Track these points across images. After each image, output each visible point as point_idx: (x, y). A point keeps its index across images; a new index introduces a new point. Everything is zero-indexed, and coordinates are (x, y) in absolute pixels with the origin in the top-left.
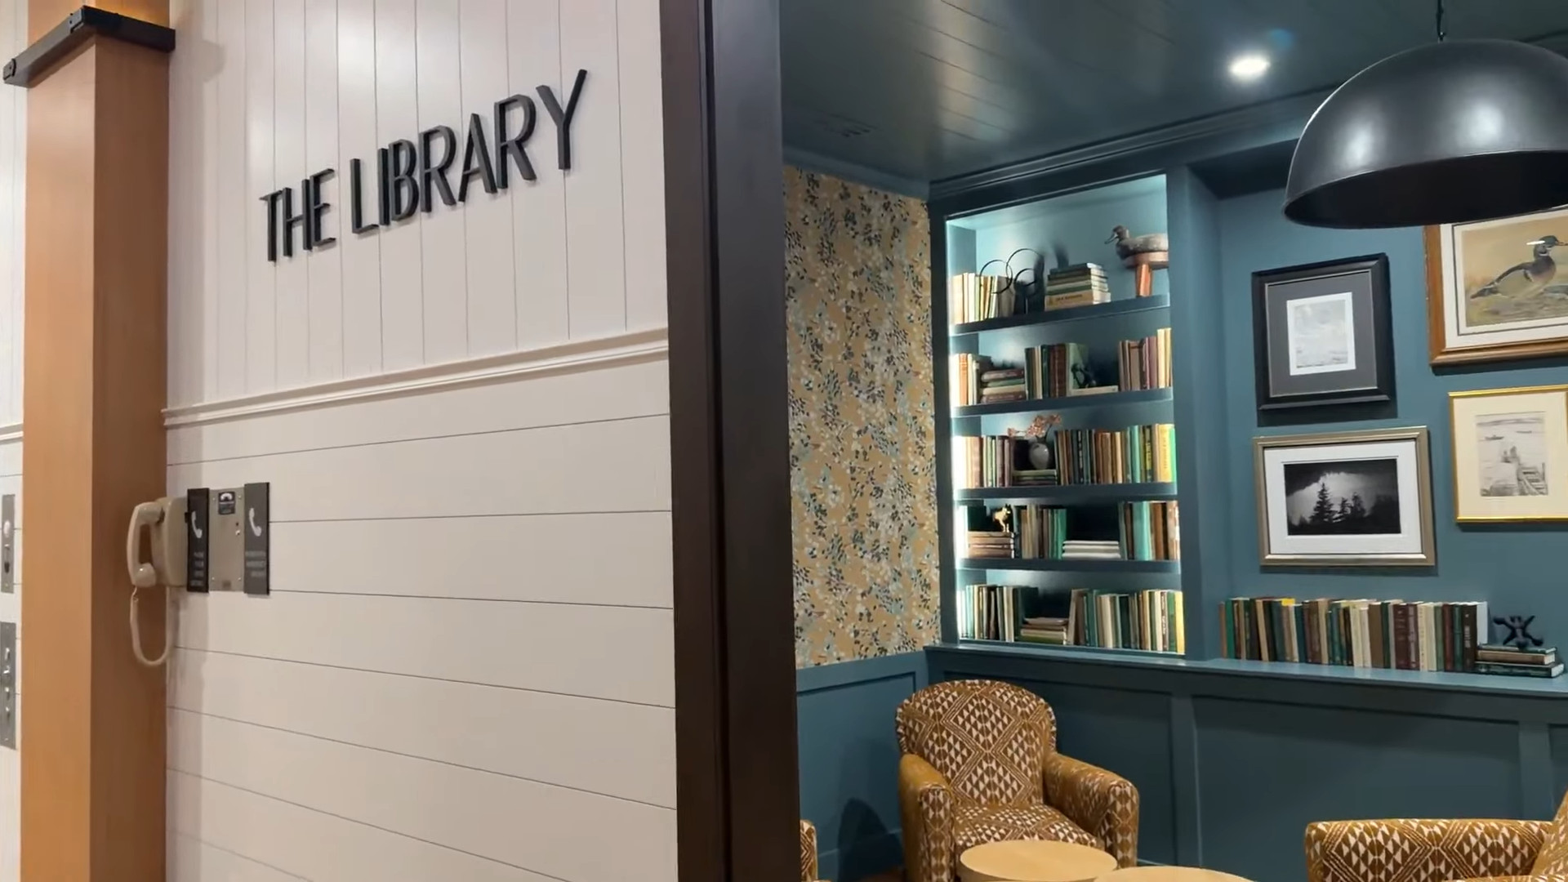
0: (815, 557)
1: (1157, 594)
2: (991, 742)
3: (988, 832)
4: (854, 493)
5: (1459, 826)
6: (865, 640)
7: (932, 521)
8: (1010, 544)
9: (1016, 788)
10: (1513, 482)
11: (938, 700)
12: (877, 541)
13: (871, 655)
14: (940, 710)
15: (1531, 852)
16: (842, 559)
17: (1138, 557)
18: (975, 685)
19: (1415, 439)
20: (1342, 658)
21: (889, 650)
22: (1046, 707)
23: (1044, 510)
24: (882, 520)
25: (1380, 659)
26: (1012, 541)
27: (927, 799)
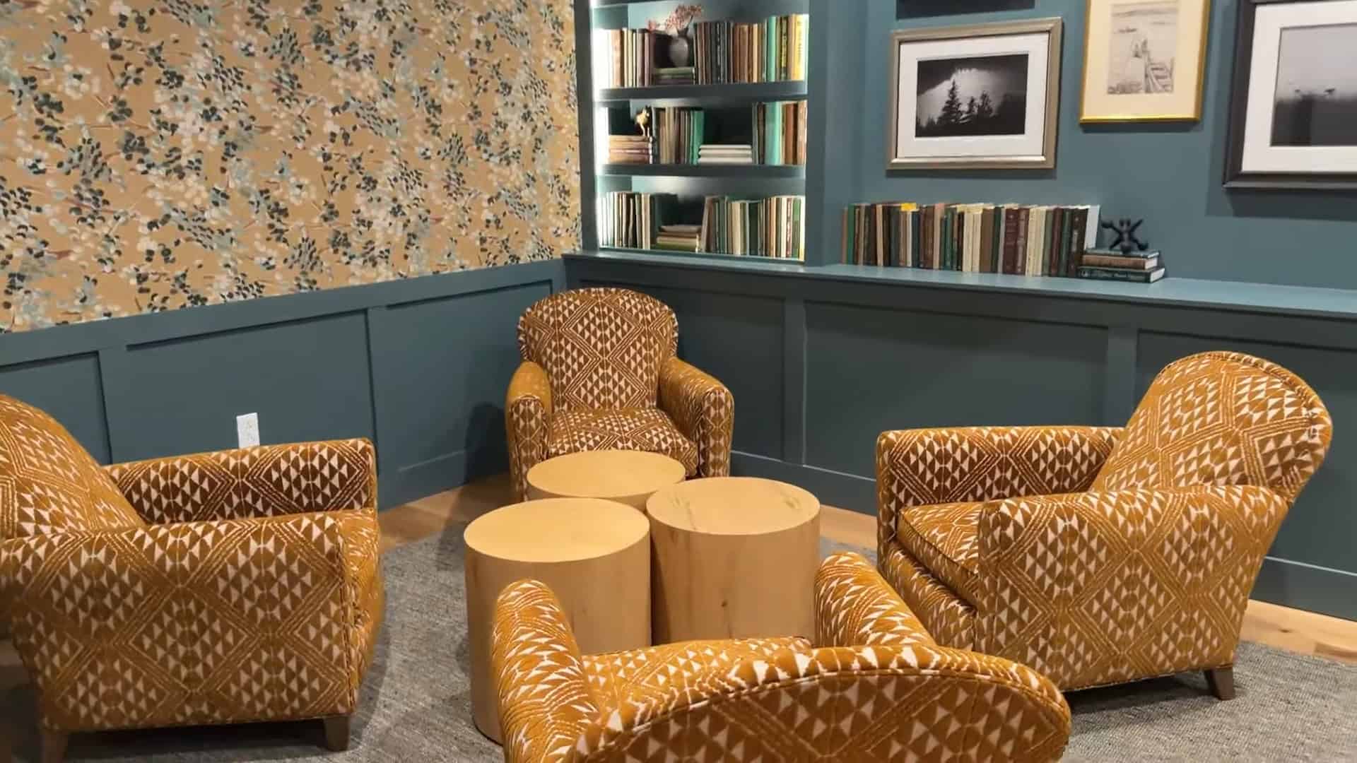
0: (428, 158)
1: (784, 199)
2: (609, 348)
3: (583, 440)
4: (475, 89)
5: (1029, 433)
6: (494, 248)
7: (572, 123)
8: (647, 149)
9: (630, 393)
10: (1141, 79)
11: (560, 308)
12: (505, 143)
13: (500, 263)
14: (561, 319)
15: (1099, 459)
16: (462, 161)
17: (768, 162)
18: (600, 292)
19: (1049, 32)
20: (952, 263)
21: (522, 258)
22: (670, 314)
23: (682, 113)
24: (511, 121)
25: (989, 265)
26: (650, 146)
27: (517, 410)
